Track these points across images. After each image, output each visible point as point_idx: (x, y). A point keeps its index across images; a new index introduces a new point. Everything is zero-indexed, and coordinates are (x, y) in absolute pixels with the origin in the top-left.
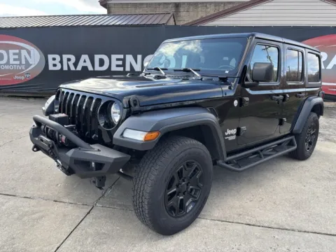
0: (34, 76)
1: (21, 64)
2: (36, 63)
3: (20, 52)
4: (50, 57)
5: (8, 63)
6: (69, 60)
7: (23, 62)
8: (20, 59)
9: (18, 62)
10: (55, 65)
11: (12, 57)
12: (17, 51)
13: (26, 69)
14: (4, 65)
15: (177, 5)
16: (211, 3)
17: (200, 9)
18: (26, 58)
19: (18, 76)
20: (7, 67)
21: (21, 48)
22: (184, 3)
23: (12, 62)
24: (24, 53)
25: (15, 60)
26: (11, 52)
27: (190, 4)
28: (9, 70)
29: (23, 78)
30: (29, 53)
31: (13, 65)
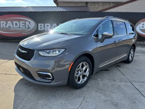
0: (32, 33)
1: (26, 28)
2: (33, 27)
3: (25, 22)
4: (39, 25)
5: (19, 27)
6: (48, 26)
7: (27, 27)
8: (25, 25)
9: (24, 27)
10: (41, 28)
11: (21, 24)
12: (24, 22)
13: (28, 29)
14: (17, 28)
15: (87, 3)
16: (101, 2)
17: (96, 4)
18: (28, 25)
19: (24, 33)
20: (19, 29)
21: (26, 21)
22: (90, 2)
23: (21, 27)
24: (27, 23)
25: (23, 26)
26: (21, 22)
27: (92, 2)
28: (20, 30)
29: (26, 34)
30: (30, 23)
31: (22, 28)
